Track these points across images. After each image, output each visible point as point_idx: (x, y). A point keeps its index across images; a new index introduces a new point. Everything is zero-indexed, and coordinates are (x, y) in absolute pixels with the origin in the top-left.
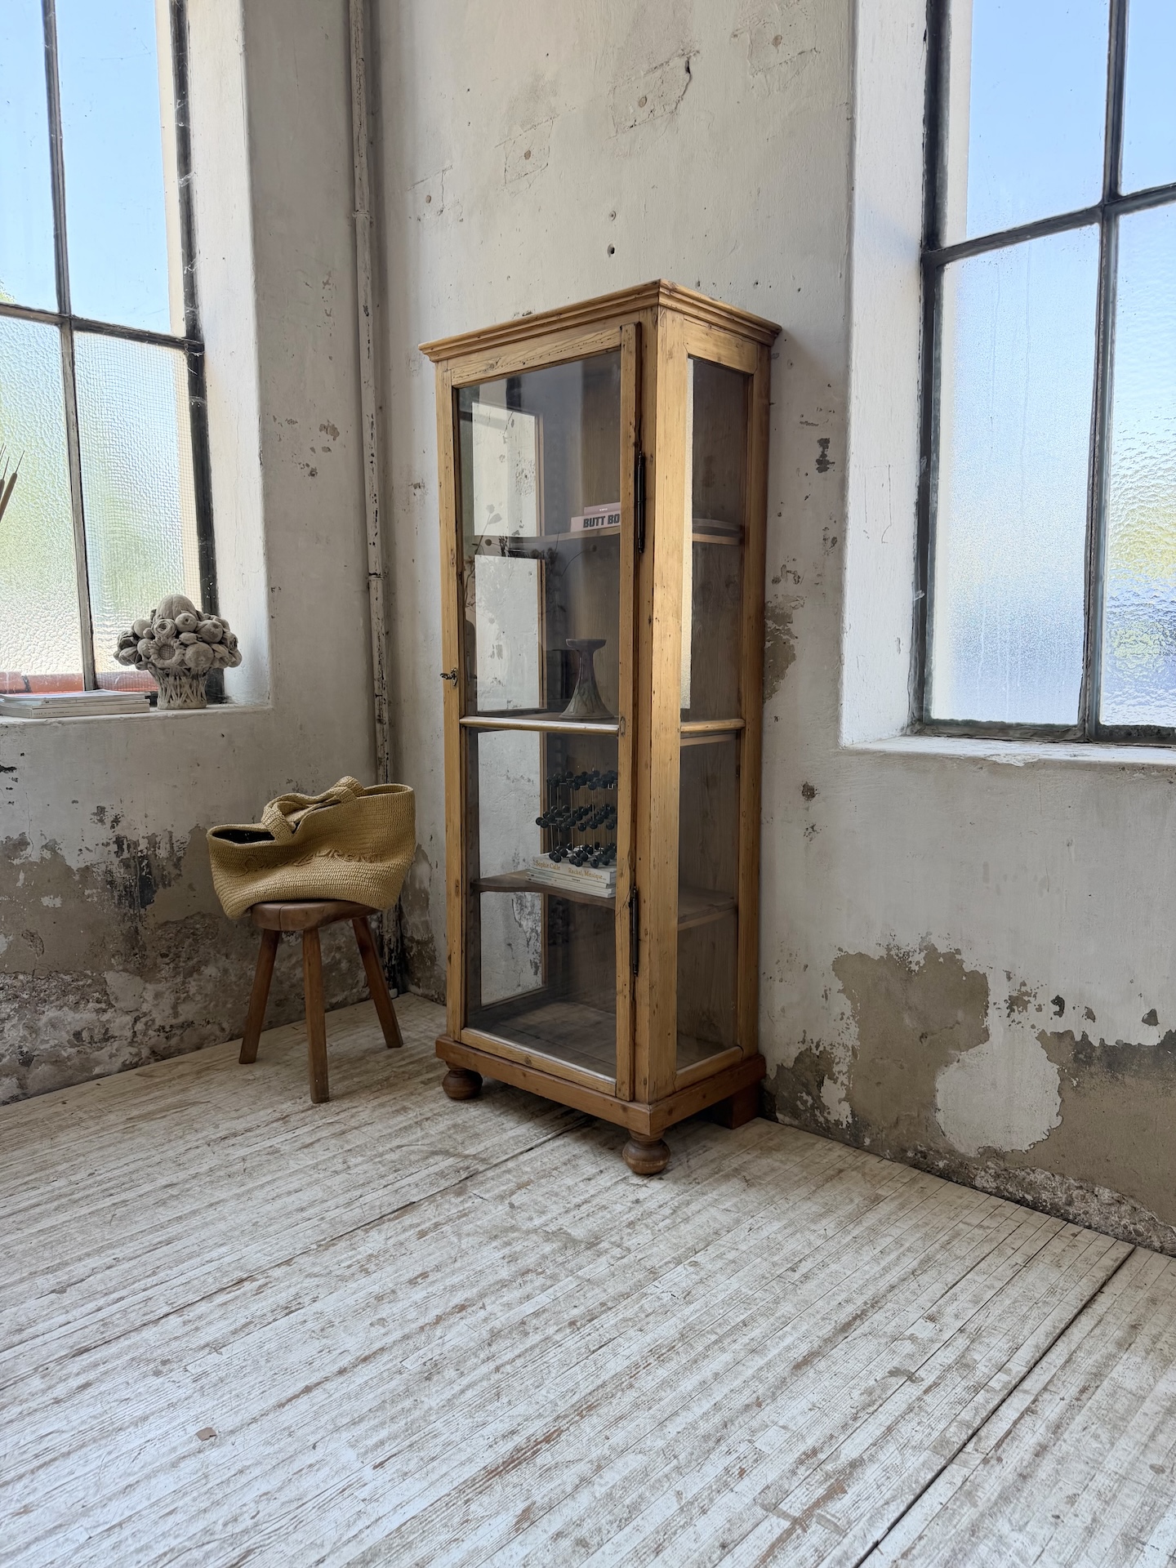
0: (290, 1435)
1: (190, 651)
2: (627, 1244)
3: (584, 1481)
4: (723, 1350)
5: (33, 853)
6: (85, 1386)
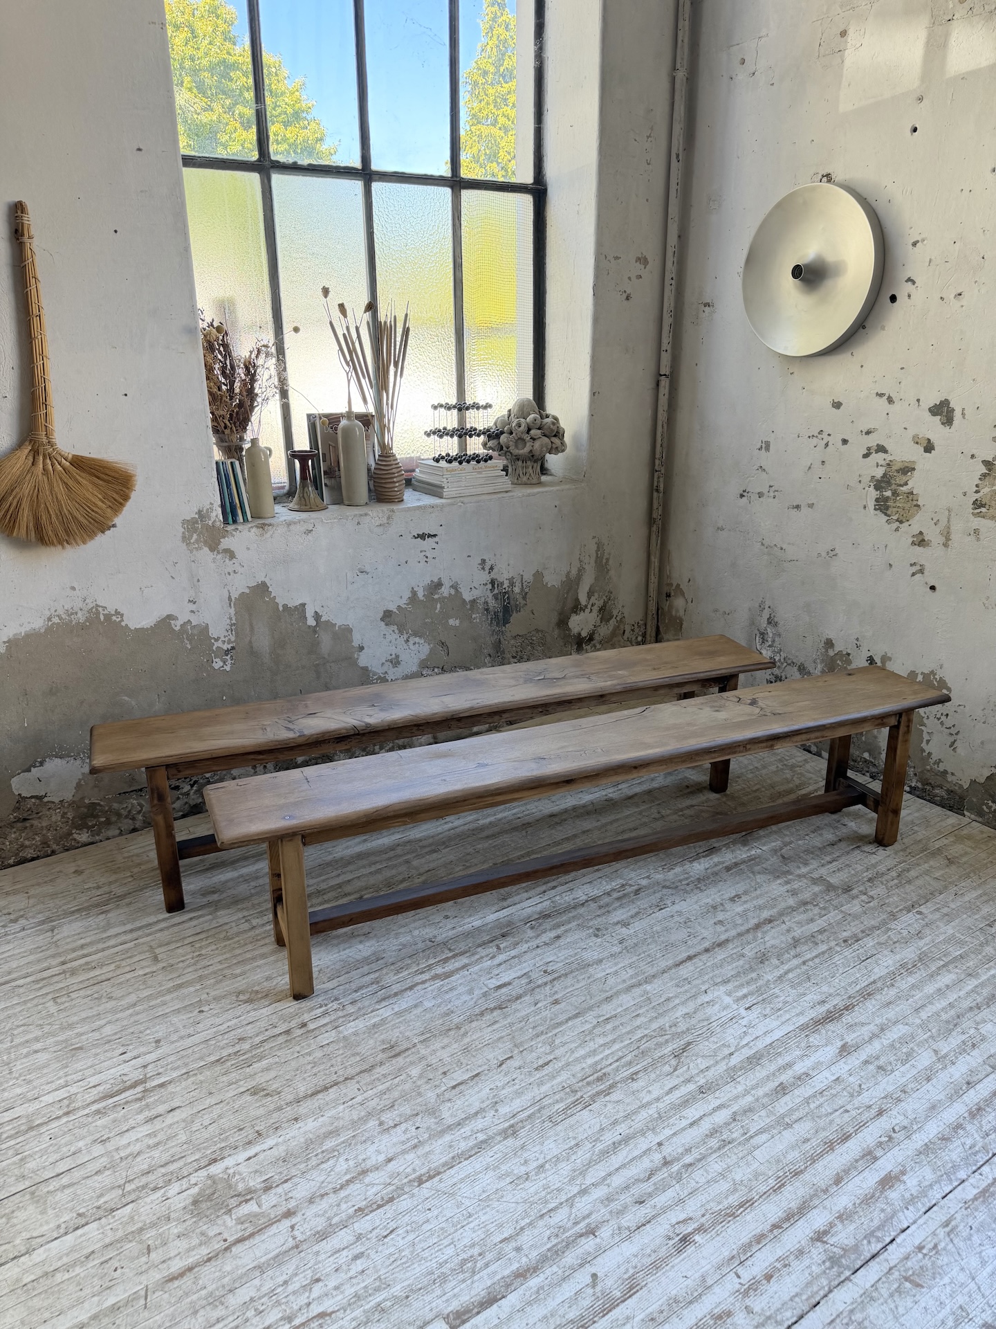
0: (689, 983)
1: (537, 444)
2: (871, 893)
3: (874, 1036)
4: (949, 971)
5: (445, 591)
6: (558, 937)
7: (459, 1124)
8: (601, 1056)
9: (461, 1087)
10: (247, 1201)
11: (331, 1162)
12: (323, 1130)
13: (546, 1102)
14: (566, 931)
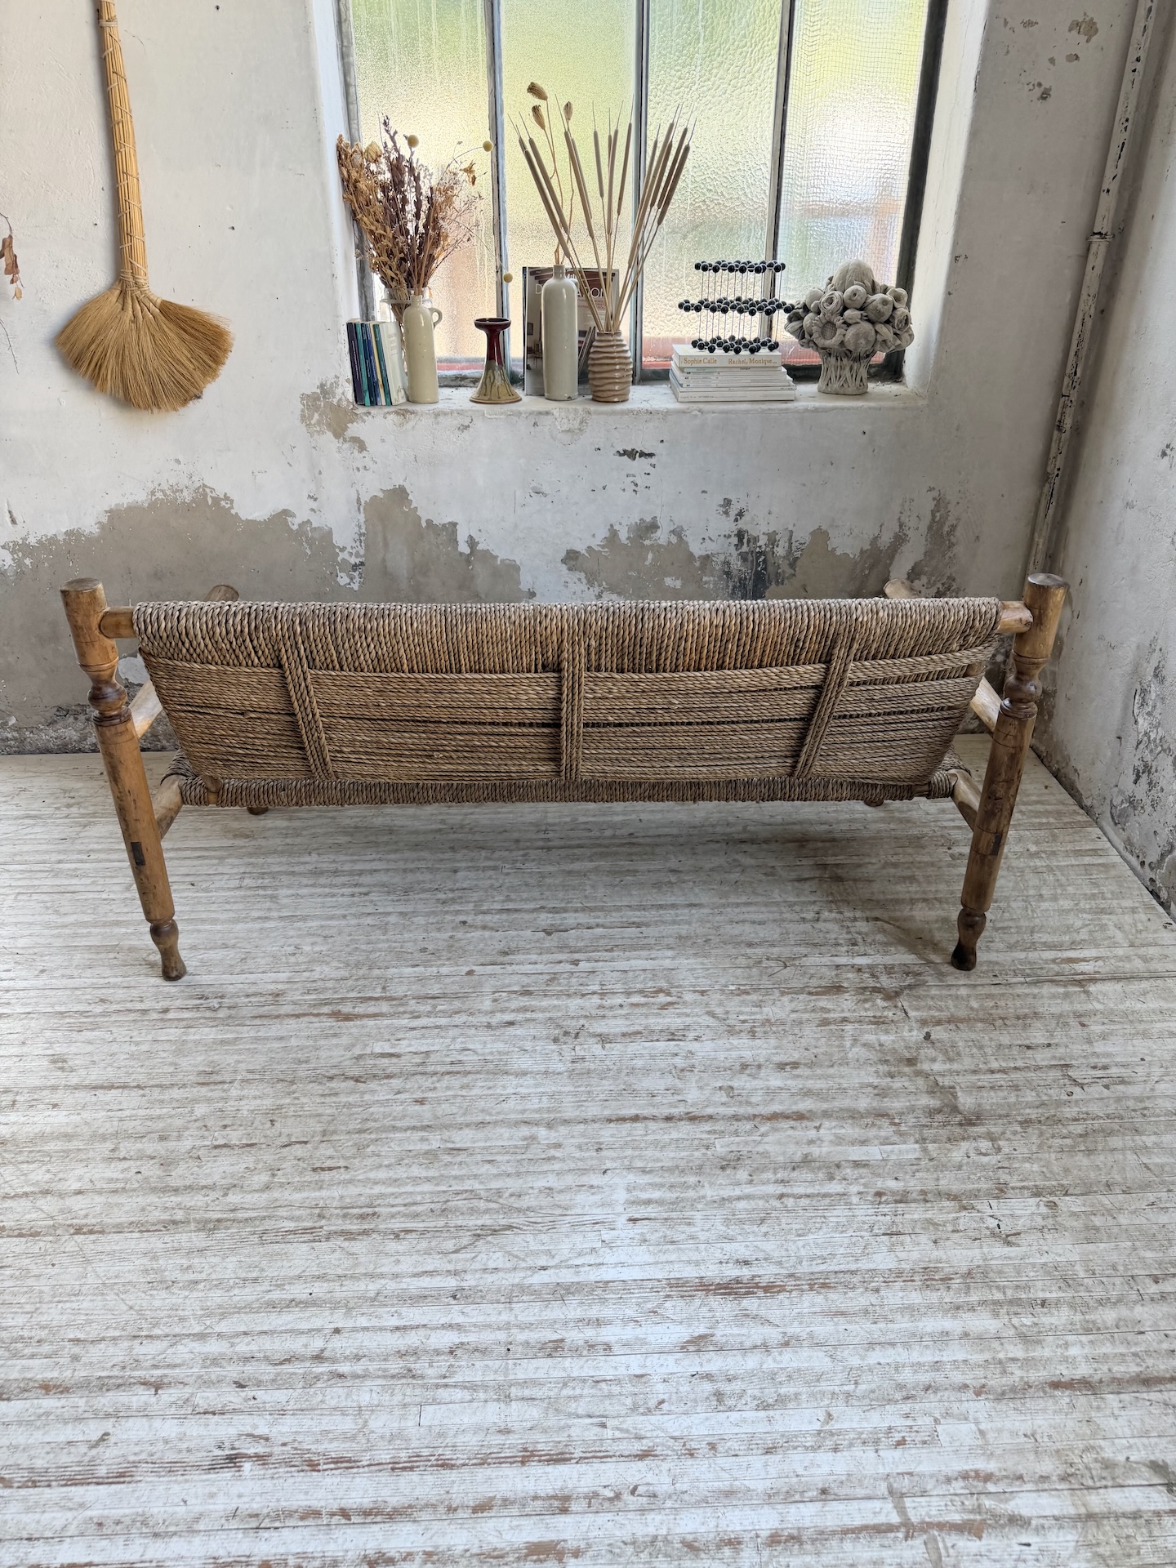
0: (597, 1151)
1: (851, 331)
5: (662, 536)
8: (396, 1190)
13: (283, 1212)
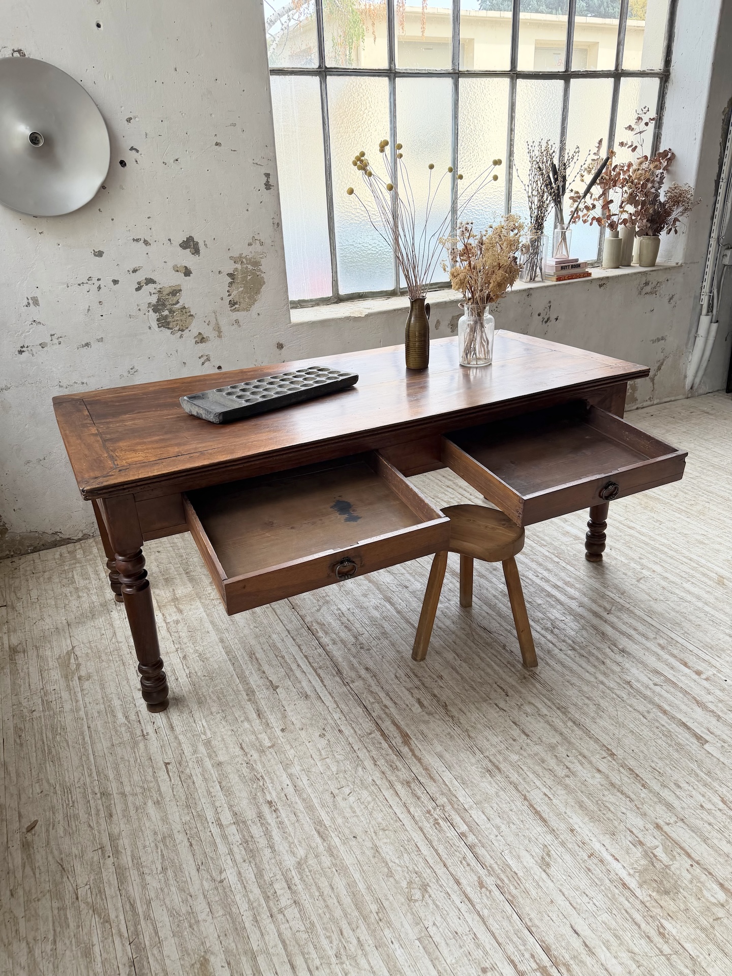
6: (367, 669)
7: (561, 734)
9: (527, 731)
10: (655, 856)
11: (607, 804)
12: (580, 811)
14: (360, 663)
